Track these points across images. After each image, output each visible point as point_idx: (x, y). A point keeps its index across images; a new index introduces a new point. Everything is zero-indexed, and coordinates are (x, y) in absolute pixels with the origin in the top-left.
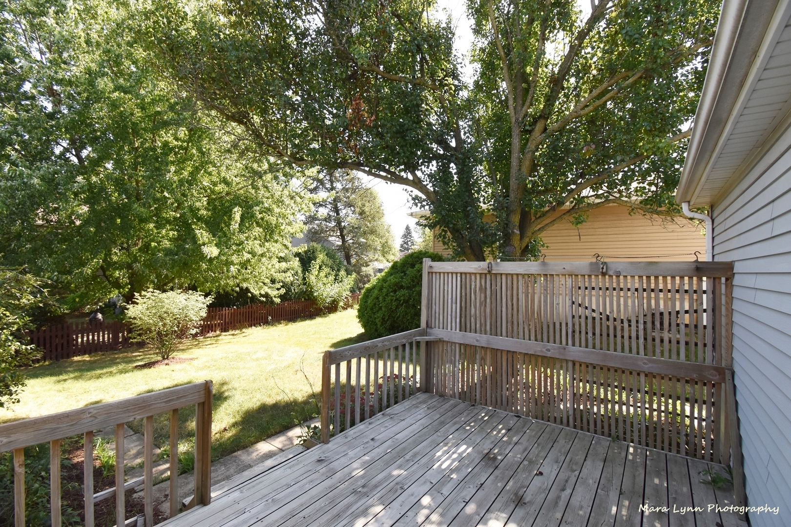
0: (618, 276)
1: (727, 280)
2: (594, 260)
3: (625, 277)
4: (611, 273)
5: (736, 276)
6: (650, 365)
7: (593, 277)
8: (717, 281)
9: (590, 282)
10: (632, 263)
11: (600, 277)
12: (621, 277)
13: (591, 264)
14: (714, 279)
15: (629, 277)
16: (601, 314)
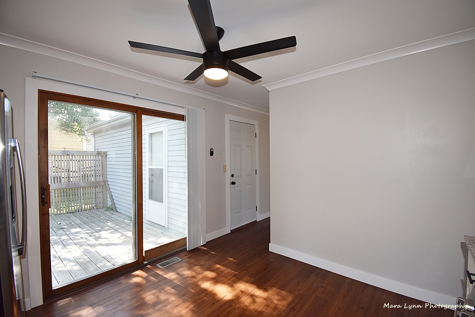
0: (72, 156)
1: (105, 156)
2: (63, 150)
3: (75, 156)
4: (70, 155)
5: (108, 155)
6: (85, 184)
7: (62, 156)
8: (103, 157)
9: (61, 158)
10: (78, 151)
11: (65, 156)
12: (74, 156)
13: (62, 151)
14: (102, 156)
15: (76, 156)
16: (66, 170)
